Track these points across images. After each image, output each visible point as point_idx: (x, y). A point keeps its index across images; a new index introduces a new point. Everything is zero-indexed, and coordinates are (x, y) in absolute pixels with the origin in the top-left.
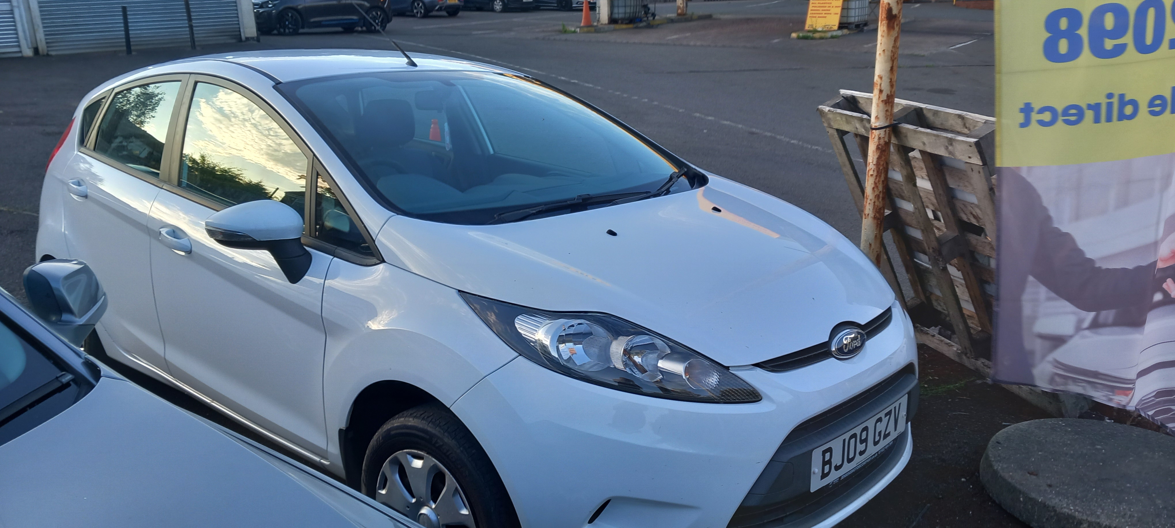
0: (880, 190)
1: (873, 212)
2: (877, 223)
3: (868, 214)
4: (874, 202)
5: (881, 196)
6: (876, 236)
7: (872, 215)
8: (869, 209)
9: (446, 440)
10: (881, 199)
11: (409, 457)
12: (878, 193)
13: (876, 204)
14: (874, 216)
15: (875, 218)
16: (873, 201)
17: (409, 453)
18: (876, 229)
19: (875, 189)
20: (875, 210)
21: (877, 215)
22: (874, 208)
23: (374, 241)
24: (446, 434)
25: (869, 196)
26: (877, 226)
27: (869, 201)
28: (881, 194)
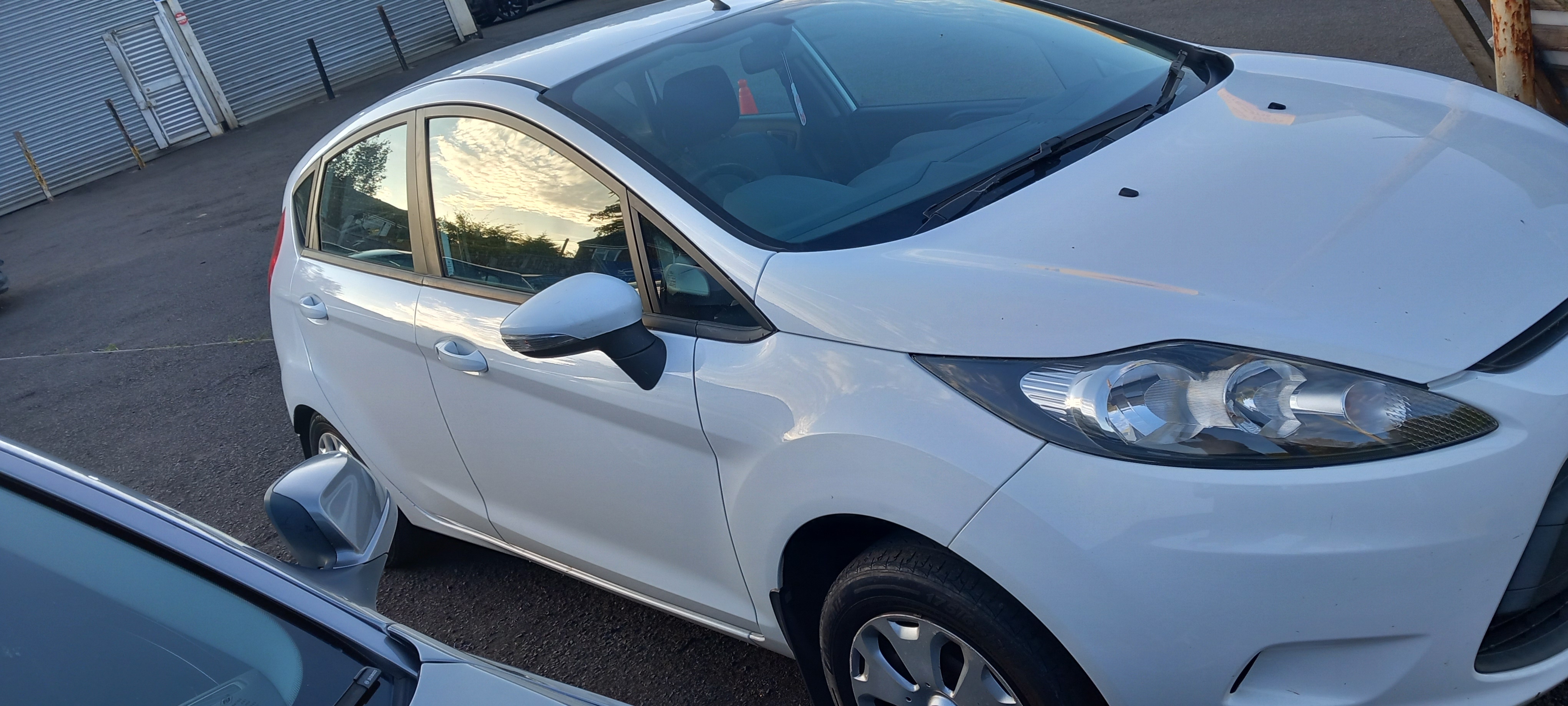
0: (1519, 4)
1: (1513, 43)
2: (1523, 58)
3: (1505, 49)
4: (1513, 26)
5: (1522, 12)
6: (1524, 81)
7: (1511, 48)
8: (1505, 39)
9: (949, 594)
10: (1523, 18)
11: (893, 625)
12: (1517, 9)
13: (1516, 28)
14: (1516, 49)
15: (1517, 51)
16: (1509, 24)
17: (892, 620)
18: (1523, 70)
19: (1511, 4)
20: (1515, 39)
21: (1521, 46)
22: (1513, 35)
23: (753, 302)
24: (947, 585)
25: (1500, 18)
26: (1524, 64)
27: (1502, 27)
28: (1523, 8)
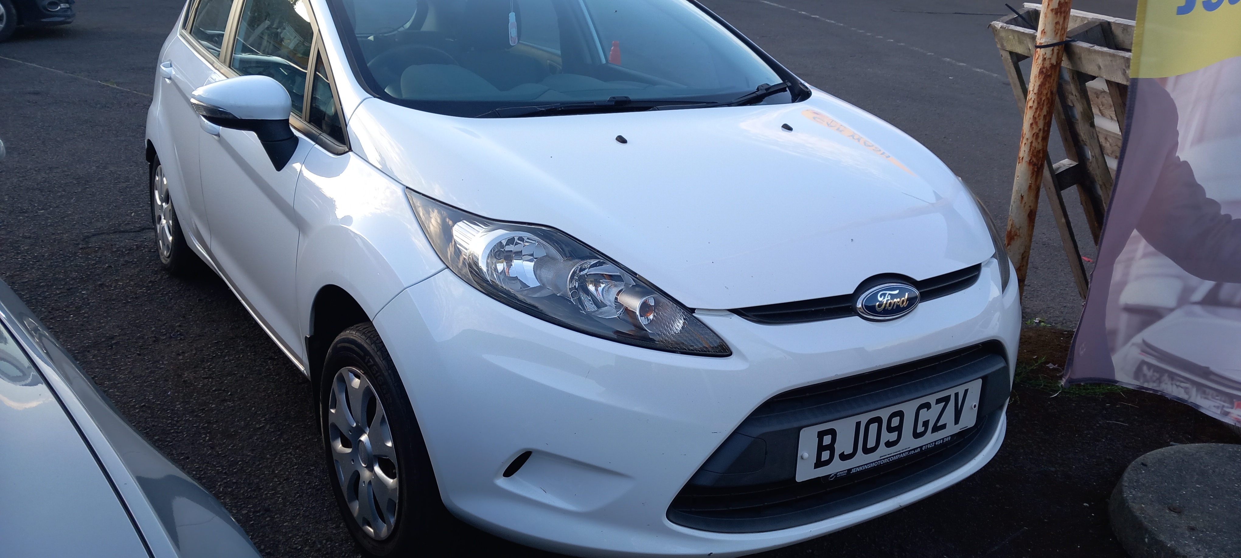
0: (1039, 128)
1: (1029, 155)
2: (1033, 169)
3: (1023, 158)
4: (1032, 143)
5: (1041, 134)
6: (1030, 187)
7: (1027, 159)
8: (1025, 151)
10: (1040, 140)
11: (351, 375)
12: (1037, 131)
13: (1033, 145)
14: (1030, 160)
15: (1030, 163)
16: (1030, 141)
17: (352, 372)
18: (1031, 178)
19: (1034, 126)
20: (1031, 153)
21: (1034, 160)
22: (1030, 149)
23: (347, 125)
25: (1025, 134)
26: (1033, 173)
27: (1025, 141)
28: (1042, 132)
